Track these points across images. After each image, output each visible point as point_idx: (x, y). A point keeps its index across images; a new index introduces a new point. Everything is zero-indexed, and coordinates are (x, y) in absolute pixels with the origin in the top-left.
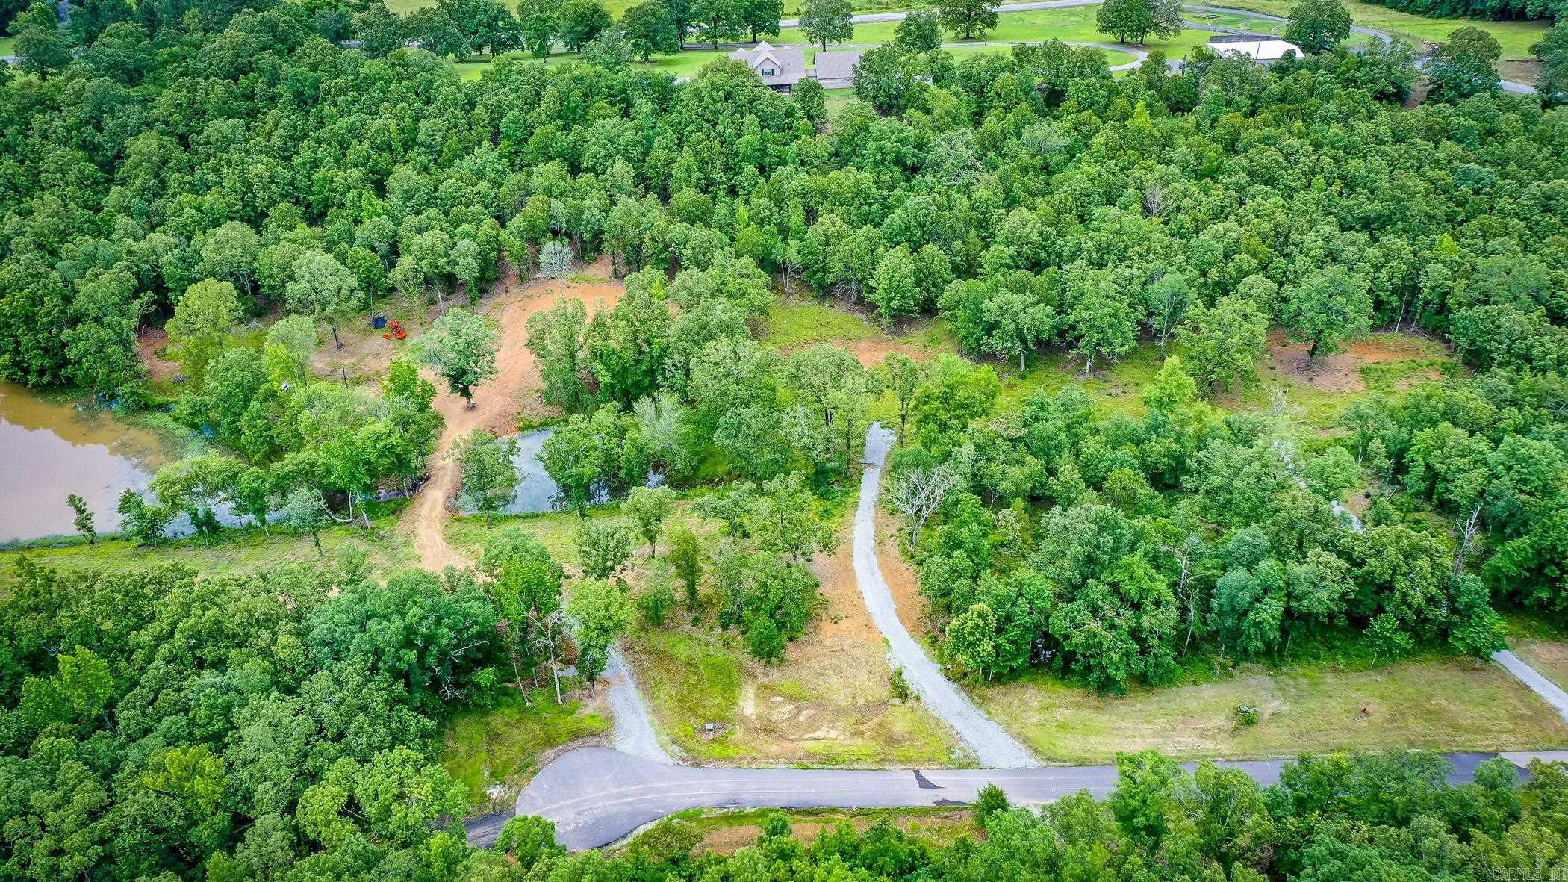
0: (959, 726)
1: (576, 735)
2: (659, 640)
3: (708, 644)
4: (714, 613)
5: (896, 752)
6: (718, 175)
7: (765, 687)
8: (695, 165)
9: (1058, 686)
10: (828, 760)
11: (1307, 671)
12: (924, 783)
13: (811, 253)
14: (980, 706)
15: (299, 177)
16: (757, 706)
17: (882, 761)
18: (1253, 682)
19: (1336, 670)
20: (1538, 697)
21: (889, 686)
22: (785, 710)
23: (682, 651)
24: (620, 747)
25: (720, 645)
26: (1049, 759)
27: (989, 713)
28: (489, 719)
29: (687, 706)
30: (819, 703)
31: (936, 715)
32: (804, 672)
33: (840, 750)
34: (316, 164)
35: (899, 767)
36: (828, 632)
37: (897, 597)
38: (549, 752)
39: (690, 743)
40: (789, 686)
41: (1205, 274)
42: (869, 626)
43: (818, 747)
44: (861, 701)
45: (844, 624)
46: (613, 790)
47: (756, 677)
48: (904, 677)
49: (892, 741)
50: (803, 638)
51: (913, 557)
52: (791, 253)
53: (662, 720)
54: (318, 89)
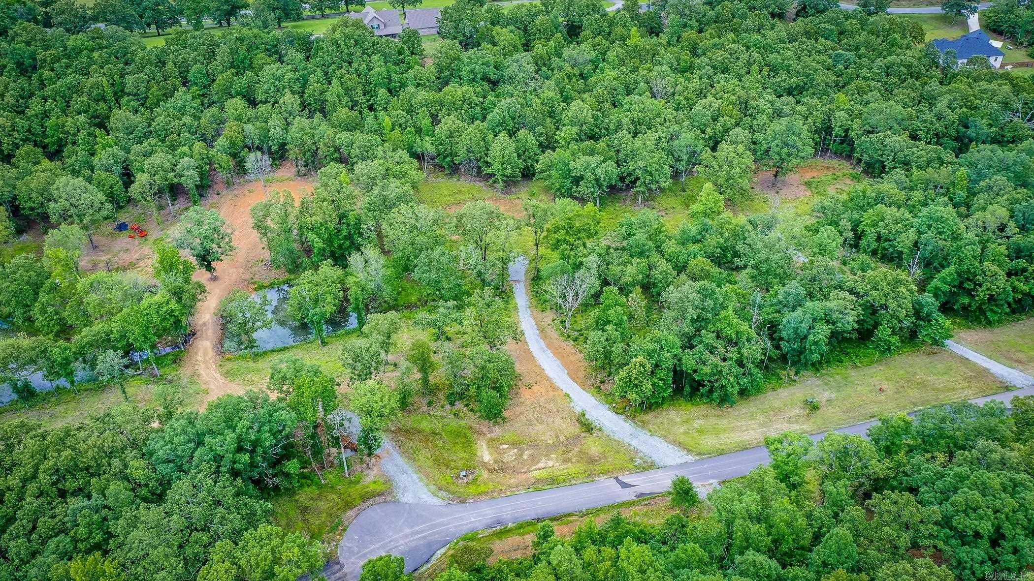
0: (633, 443)
1: (367, 497)
2: (407, 420)
3: (443, 417)
4: (442, 395)
5: (597, 468)
6: (361, 98)
8: (343, 92)
9: (689, 405)
10: (553, 481)
11: (839, 371)
12: (625, 485)
13: (441, 144)
14: (643, 427)
15: (33, 125)
16: (491, 454)
17: (590, 476)
18: (809, 382)
19: (855, 367)
20: (975, 364)
21: (578, 425)
22: (511, 453)
23: (425, 425)
24: (403, 500)
25: (452, 416)
26: (699, 454)
28: (297, 498)
29: (441, 463)
30: (534, 444)
31: (616, 438)
32: (517, 425)
33: (558, 473)
34: (46, 115)
35: (603, 477)
36: (526, 396)
37: (566, 365)
38: (350, 513)
39: (452, 488)
40: (509, 436)
41: (703, 132)
42: (554, 387)
43: (543, 474)
44: (562, 438)
45: (535, 388)
46: (408, 531)
47: (484, 434)
48: (587, 417)
49: (592, 461)
50: (510, 402)
51: (569, 337)
52: (427, 145)
53: (427, 475)
54: (35, 59)
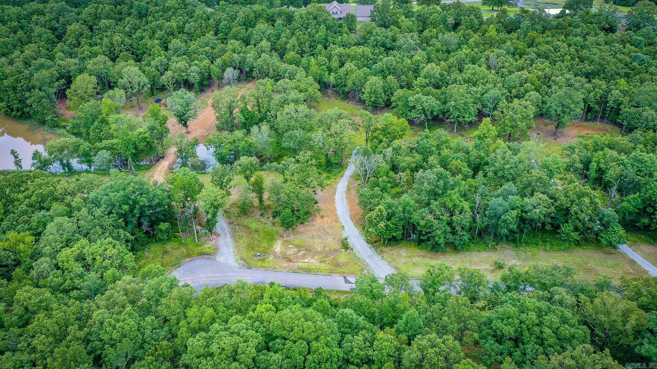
1: (201, 254)
2: (246, 221)
3: (266, 223)
4: (270, 212)
5: (338, 269)
7: (286, 241)
8: (297, 44)
9: (416, 249)
10: (308, 271)
11: (532, 250)
12: (347, 282)
13: (340, 79)
16: (281, 248)
17: (331, 272)
18: (506, 252)
19: (545, 250)
21: (341, 244)
22: (293, 250)
23: (254, 226)
24: (218, 260)
25: (271, 224)
27: (383, 257)
29: (250, 247)
30: (309, 248)
31: (359, 256)
32: (304, 237)
33: (313, 267)
35: (338, 275)
36: (318, 221)
37: (351, 210)
38: (187, 260)
39: (249, 260)
40: (297, 242)
41: (510, 92)
42: (337, 220)
43: (304, 265)
44: (327, 249)
45: (325, 219)
46: (210, 275)
47: (284, 238)
48: (348, 241)
49: (338, 265)
50: (306, 223)
52: (332, 79)
53: (239, 251)
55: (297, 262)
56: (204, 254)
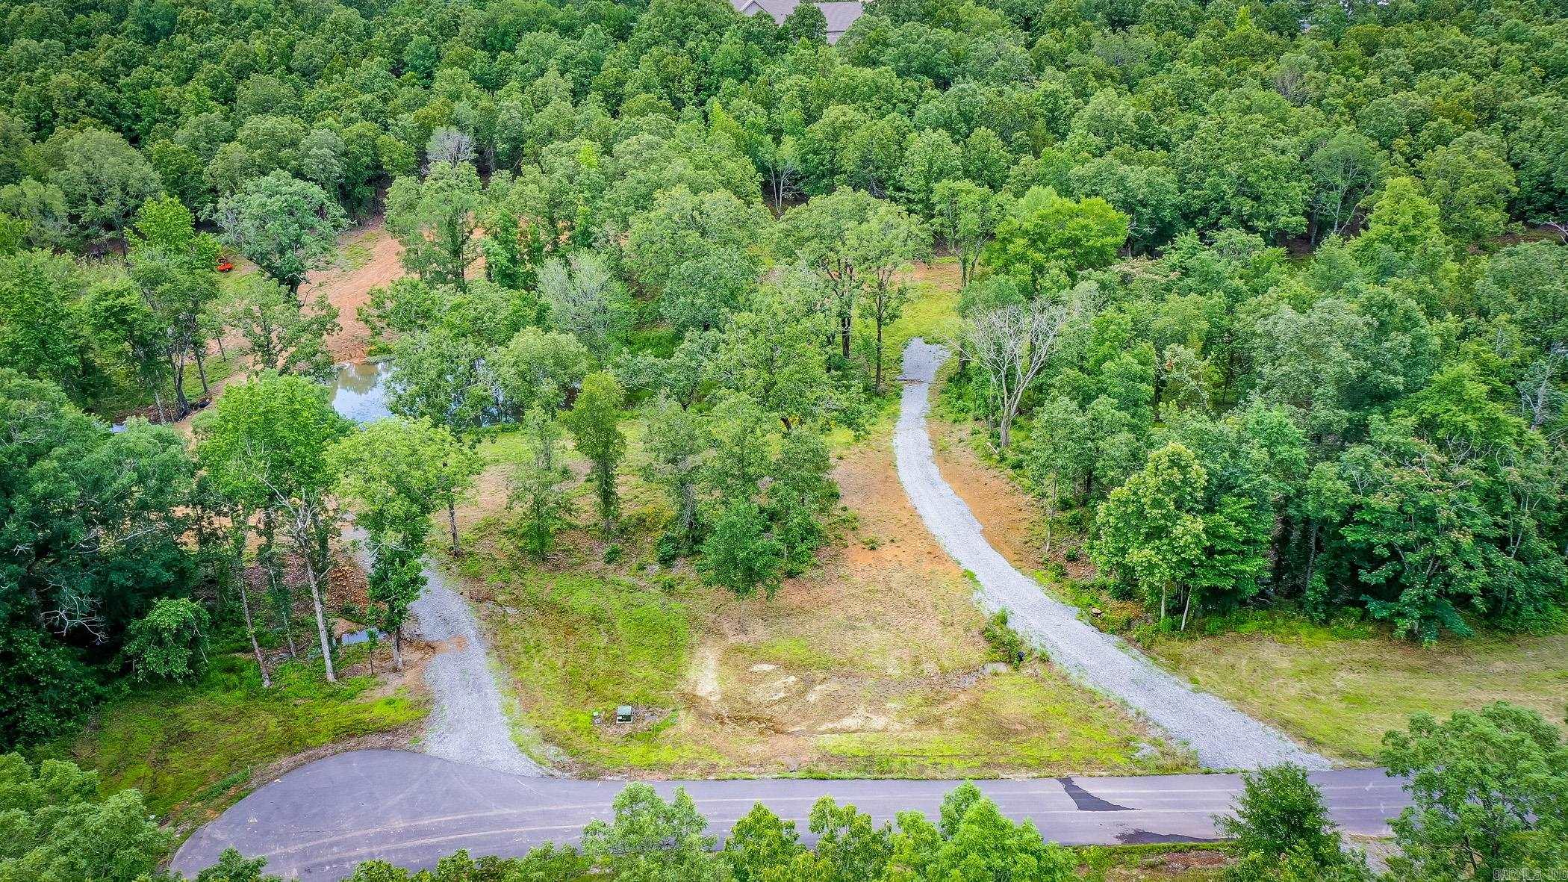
0: (1139, 701)
1: (350, 733)
3: (634, 588)
4: (648, 542)
5: (1014, 750)
7: (739, 650)
9: (1321, 634)
10: (871, 765)
12: (1087, 802)
14: (1174, 670)
16: (722, 680)
21: (982, 643)
22: (778, 684)
23: (583, 599)
24: (433, 748)
25: (656, 590)
26: (1349, 755)
27: (1194, 681)
28: (178, 707)
29: (582, 683)
30: (847, 670)
31: (1088, 685)
32: (815, 625)
33: (895, 748)
35: (1026, 774)
36: (858, 563)
37: (980, 515)
38: (285, 761)
39: (582, 742)
40: (785, 646)
41: (1387, 147)
42: (936, 554)
43: (850, 745)
44: (930, 668)
45: (887, 552)
46: (399, 824)
47: (723, 636)
48: (1010, 626)
49: (1003, 731)
50: (810, 572)
51: (1003, 459)
53: (530, 703)
55: (812, 732)
56: (366, 732)
